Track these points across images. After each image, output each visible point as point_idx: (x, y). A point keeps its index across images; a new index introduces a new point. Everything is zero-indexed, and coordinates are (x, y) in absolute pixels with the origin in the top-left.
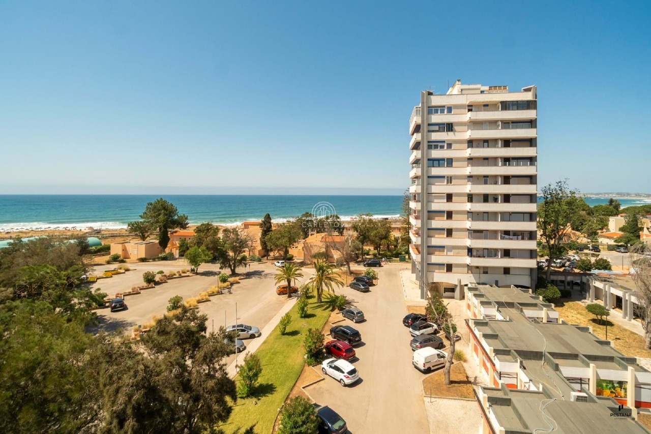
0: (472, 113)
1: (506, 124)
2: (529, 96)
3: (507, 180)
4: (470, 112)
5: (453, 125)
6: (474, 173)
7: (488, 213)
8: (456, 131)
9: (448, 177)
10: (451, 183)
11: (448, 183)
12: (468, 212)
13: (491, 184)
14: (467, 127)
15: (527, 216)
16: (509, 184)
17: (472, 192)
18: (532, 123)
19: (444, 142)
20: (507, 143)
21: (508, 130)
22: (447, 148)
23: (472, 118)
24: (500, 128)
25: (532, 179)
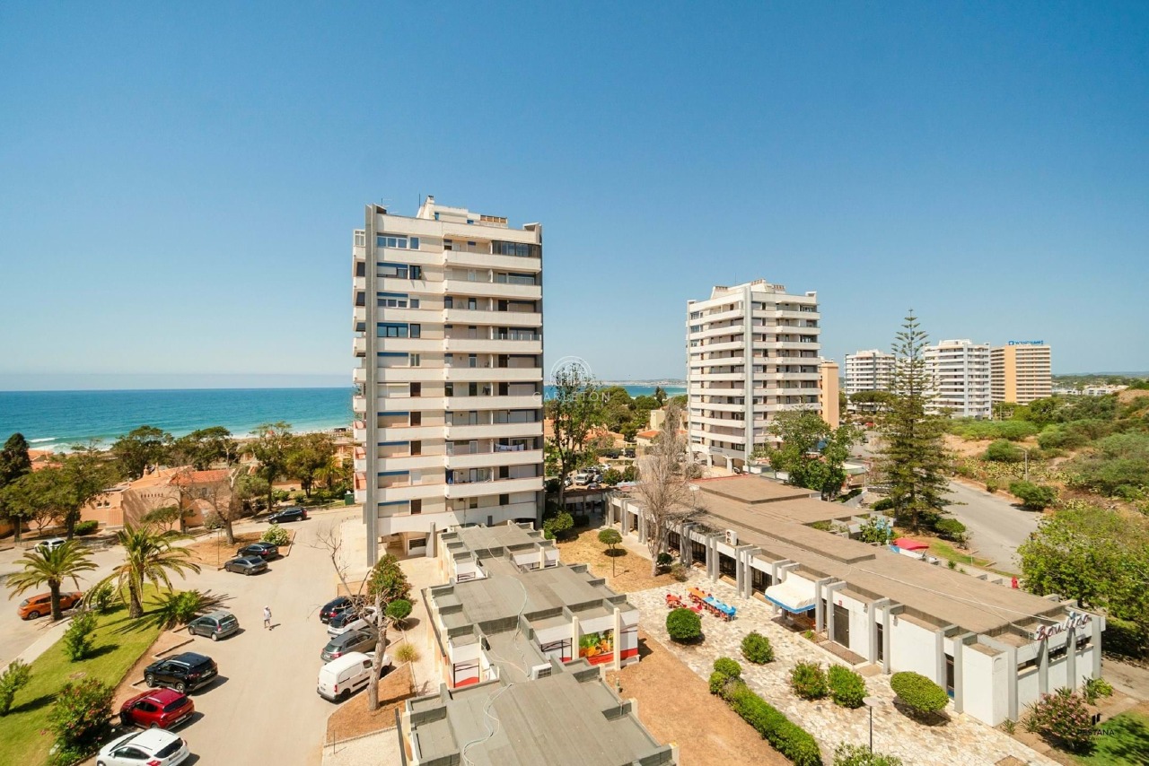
0: (450, 252)
1: (502, 275)
2: (531, 238)
3: (503, 360)
4: (446, 251)
5: (422, 268)
6: (453, 350)
7: (475, 412)
8: (426, 279)
9: (412, 355)
10: (418, 365)
11: (412, 364)
12: (447, 412)
13: (481, 367)
14: (443, 275)
15: (531, 414)
16: (506, 366)
17: (451, 380)
18: (535, 278)
19: (406, 295)
20: (503, 304)
21: (503, 285)
22: (412, 306)
23: (449, 261)
24: (492, 281)
25: (536, 360)
